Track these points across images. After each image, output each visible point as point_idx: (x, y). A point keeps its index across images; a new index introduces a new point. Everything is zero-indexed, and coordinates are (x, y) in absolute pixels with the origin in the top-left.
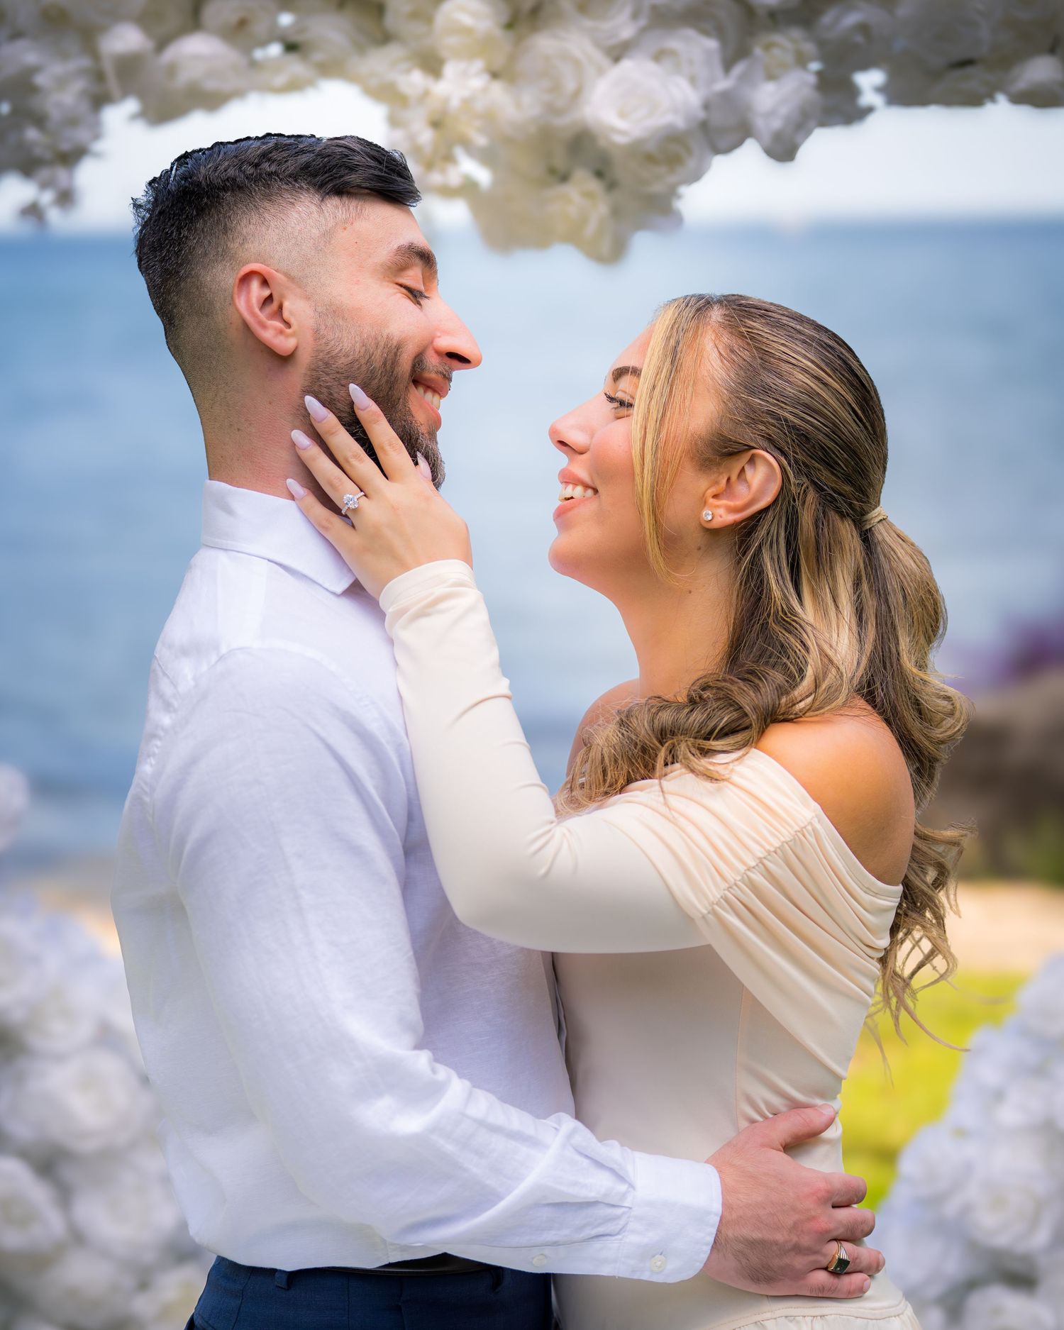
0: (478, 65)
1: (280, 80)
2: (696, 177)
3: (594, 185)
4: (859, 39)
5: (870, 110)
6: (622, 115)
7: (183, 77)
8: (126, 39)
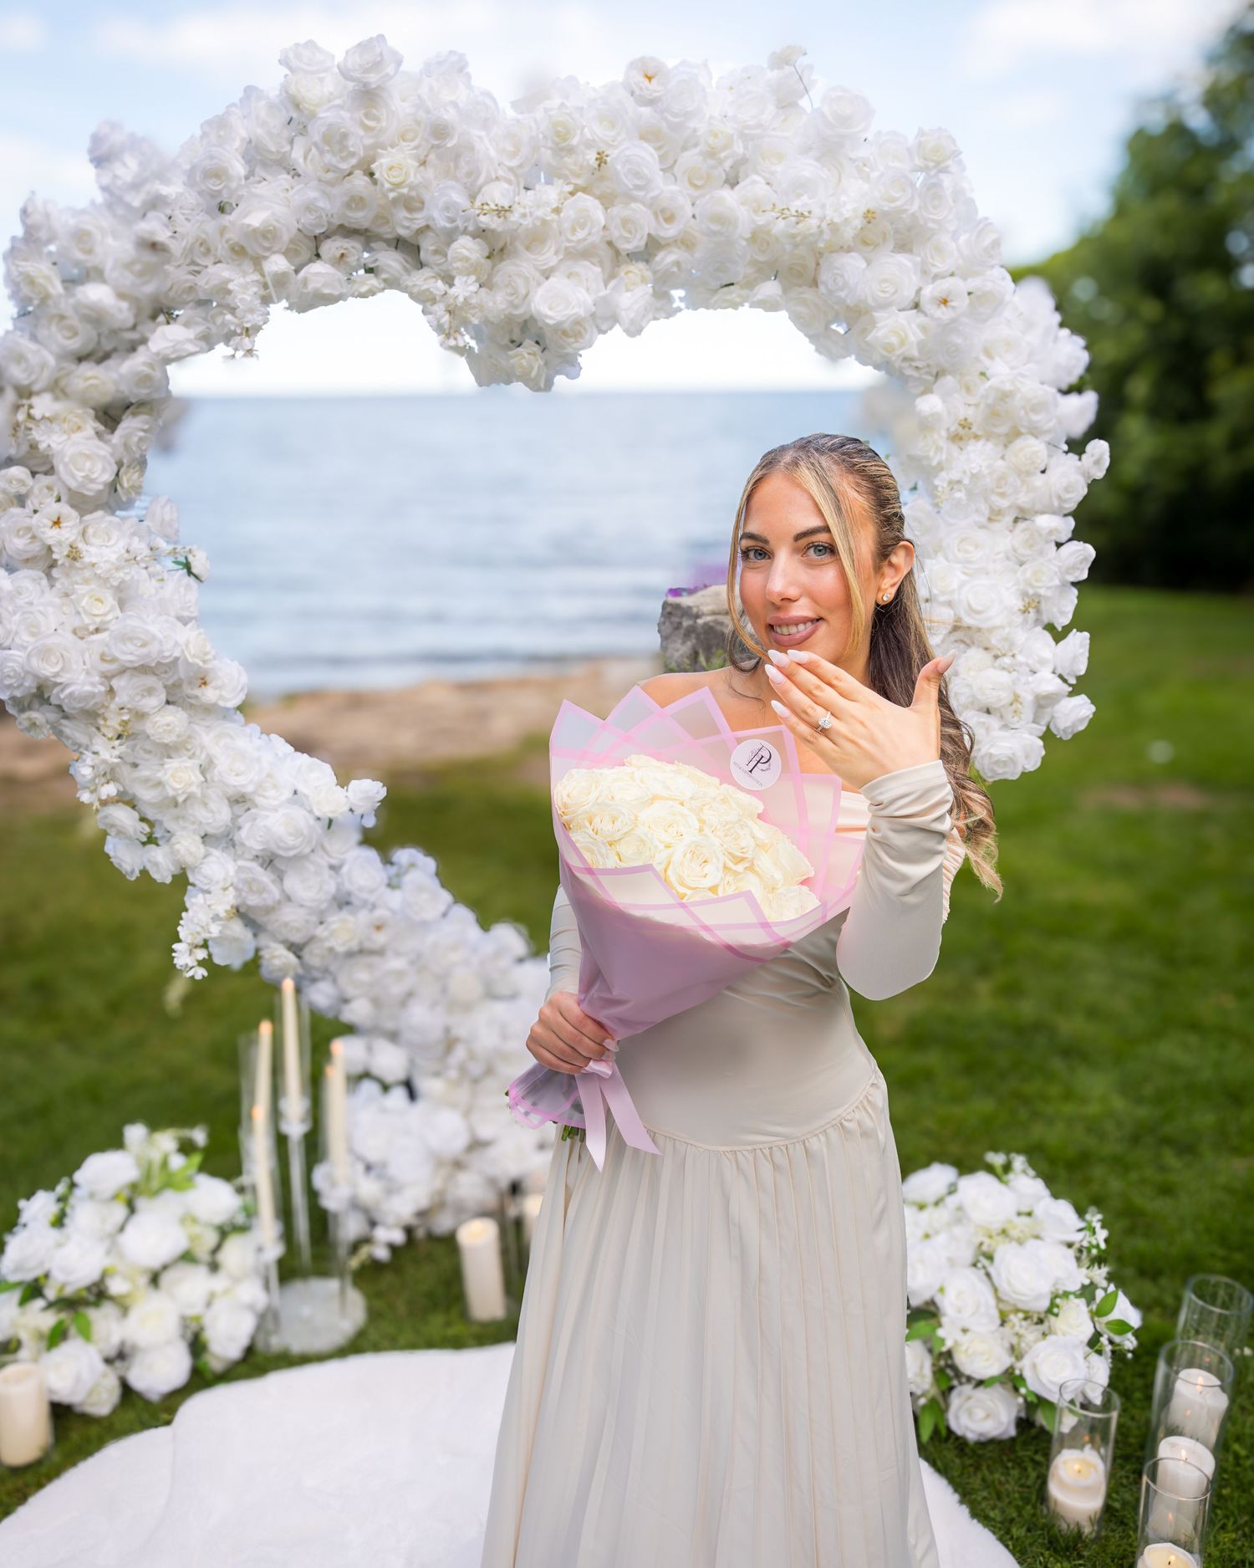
0: (473, 278)
1: (364, 289)
2: (589, 345)
3: (536, 348)
4: (675, 269)
5: (677, 310)
6: (550, 309)
7: (311, 287)
8: (278, 264)
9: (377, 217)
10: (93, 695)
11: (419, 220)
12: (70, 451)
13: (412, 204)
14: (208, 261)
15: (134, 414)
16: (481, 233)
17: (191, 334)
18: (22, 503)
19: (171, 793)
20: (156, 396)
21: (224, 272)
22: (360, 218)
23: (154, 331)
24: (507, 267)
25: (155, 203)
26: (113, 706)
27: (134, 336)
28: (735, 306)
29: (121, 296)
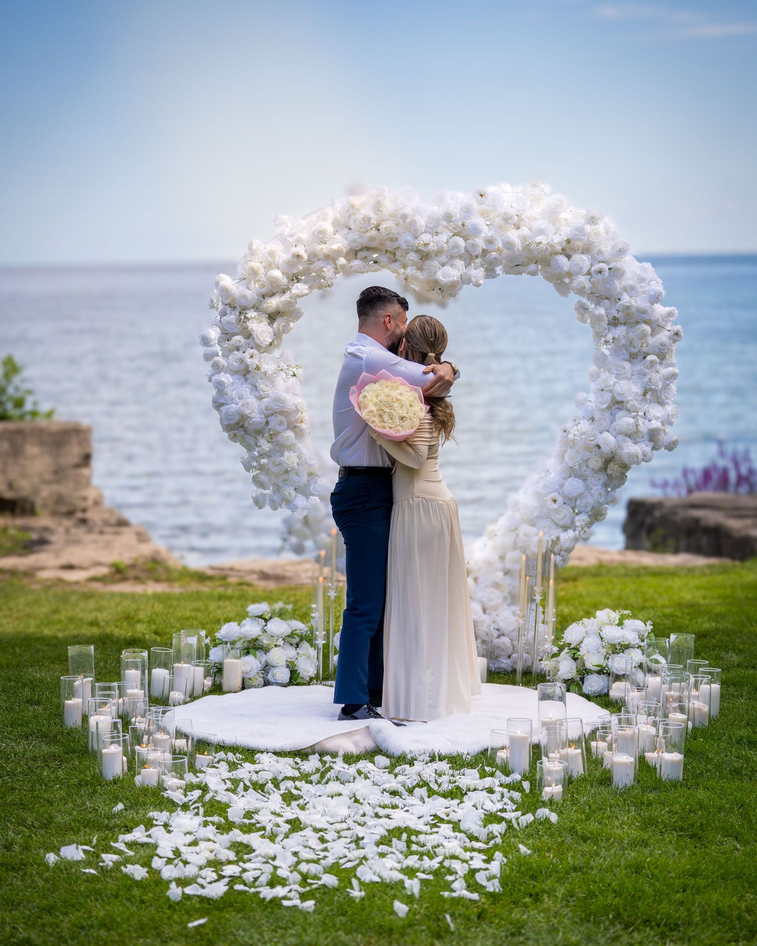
0: (415, 267)
1: (373, 269)
2: (460, 289)
3: (439, 292)
5: (499, 275)
6: (444, 277)
7: (353, 269)
8: (342, 261)
9: (380, 243)
10: (261, 423)
11: (396, 245)
12: (259, 330)
13: (394, 240)
14: (315, 260)
15: (282, 316)
16: (418, 251)
17: (307, 287)
18: (238, 350)
19: (286, 466)
20: (291, 309)
21: (320, 264)
22: (374, 244)
23: (293, 286)
24: (428, 263)
25: (299, 241)
26: (267, 429)
27: (286, 287)
28: (521, 274)
29: (283, 273)
